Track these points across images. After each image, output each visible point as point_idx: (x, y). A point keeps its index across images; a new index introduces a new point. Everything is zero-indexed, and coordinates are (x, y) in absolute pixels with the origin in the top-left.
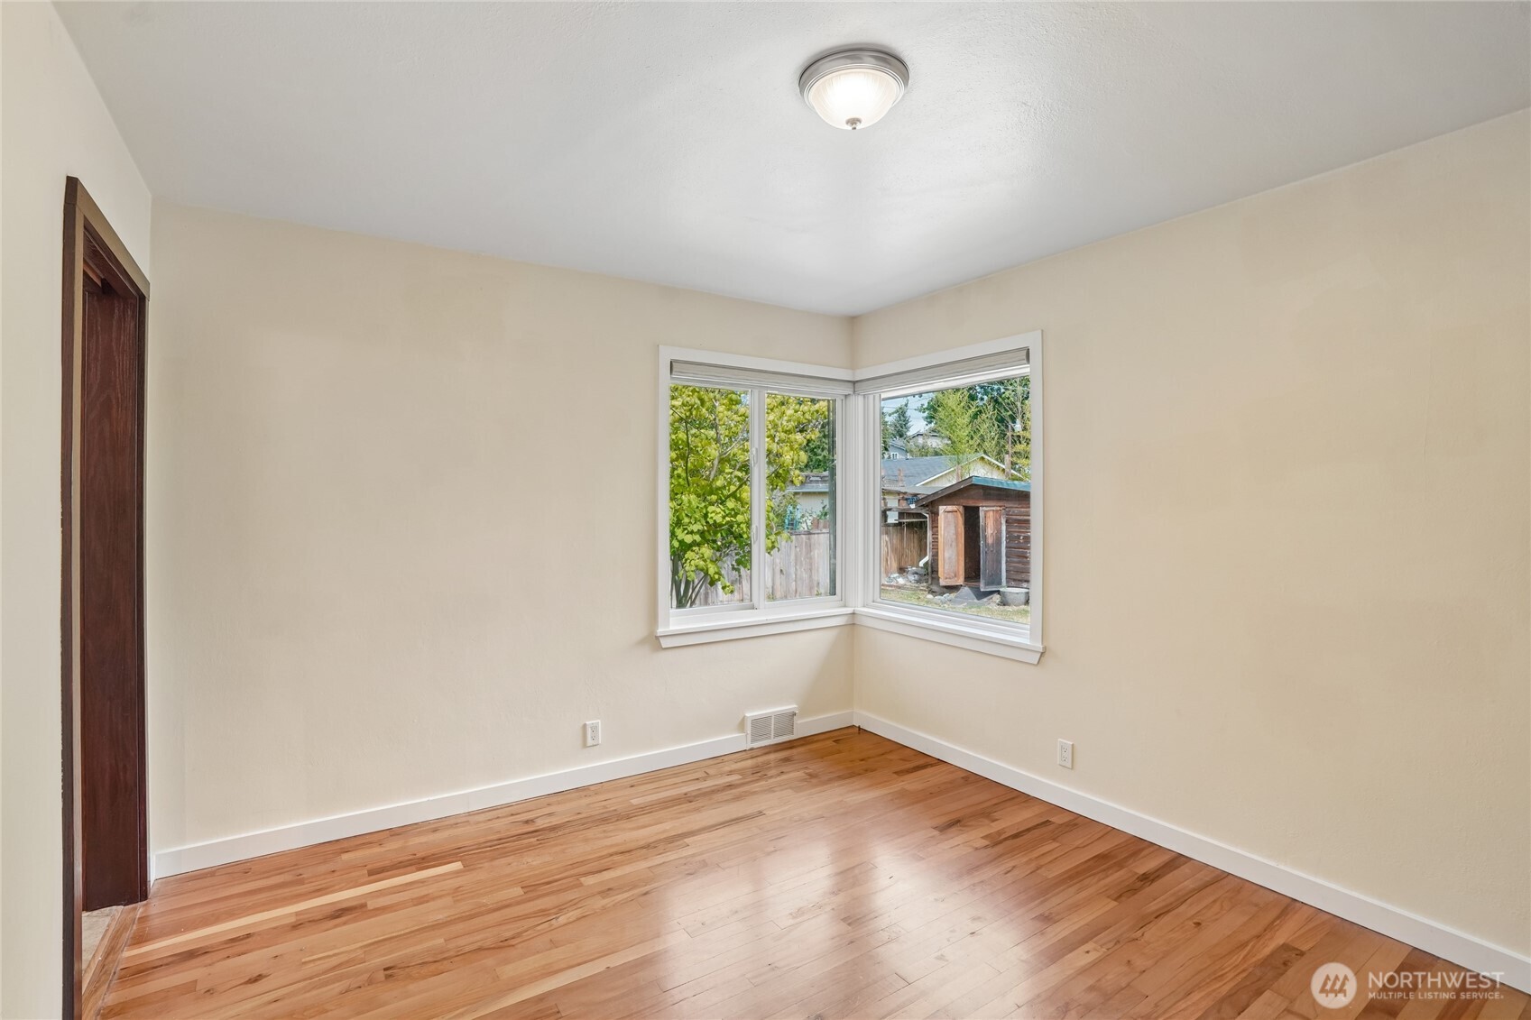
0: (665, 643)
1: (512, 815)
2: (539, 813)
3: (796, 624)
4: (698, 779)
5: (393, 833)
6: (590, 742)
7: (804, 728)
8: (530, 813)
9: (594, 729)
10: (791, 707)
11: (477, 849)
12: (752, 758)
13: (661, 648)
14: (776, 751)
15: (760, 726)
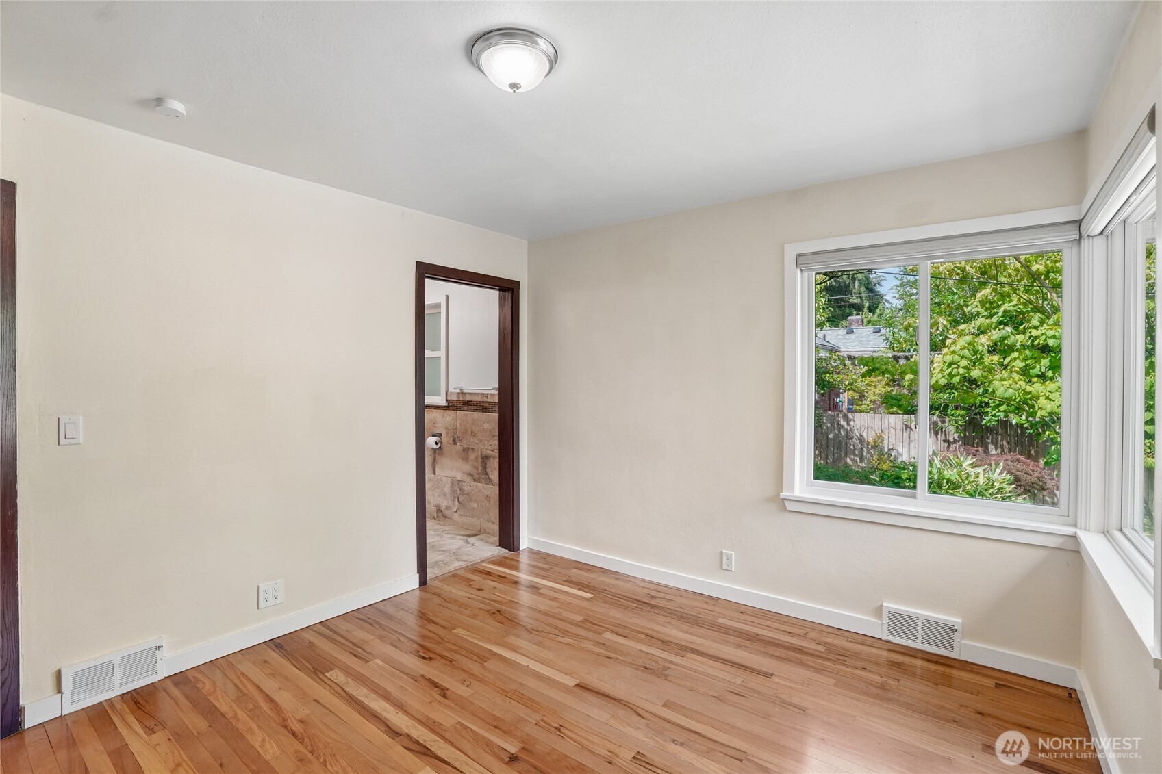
0: (789, 506)
1: (656, 591)
2: (662, 595)
3: (962, 526)
4: (790, 633)
5: (605, 571)
6: (725, 567)
7: (967, 649)
8: (657, 593)
9: (729, 557)
10: (956, 620)
11: (611, 595)
12: (889, 650)
13: (784, 509)
14: (923, 659)
15: (899, 622)
